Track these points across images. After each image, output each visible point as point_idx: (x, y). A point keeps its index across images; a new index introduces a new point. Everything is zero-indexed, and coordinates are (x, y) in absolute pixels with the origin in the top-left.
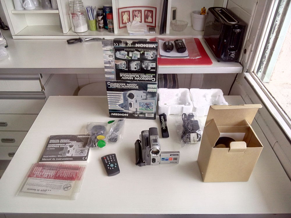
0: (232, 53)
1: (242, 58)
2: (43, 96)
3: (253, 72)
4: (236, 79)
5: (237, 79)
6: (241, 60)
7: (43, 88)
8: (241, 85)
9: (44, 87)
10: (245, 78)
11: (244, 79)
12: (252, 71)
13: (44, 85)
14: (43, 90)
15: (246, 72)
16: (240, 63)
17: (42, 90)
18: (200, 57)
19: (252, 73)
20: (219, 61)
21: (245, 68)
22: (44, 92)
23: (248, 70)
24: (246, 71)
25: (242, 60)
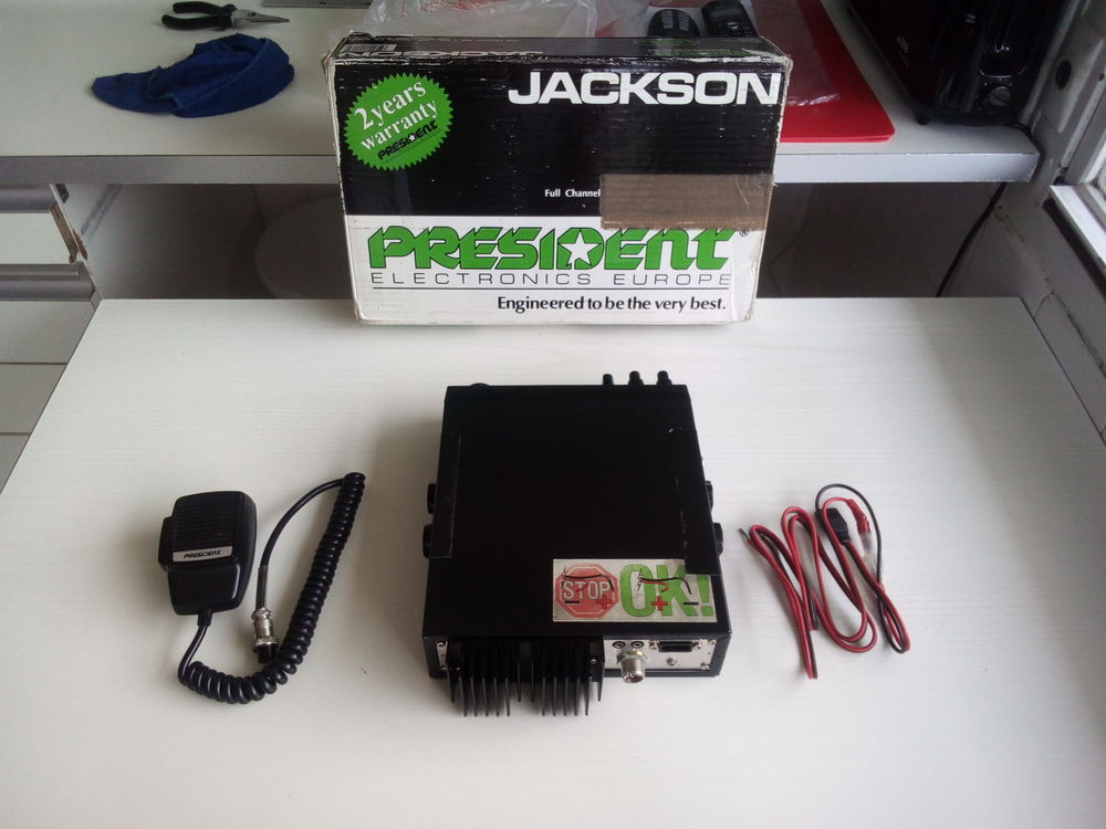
0: (997, 84)
1: (1038, 107)
2: (82, 285)
3: (1095, 184)
4: (998, 205)
5: (1001, 207)
6: (1033, 116)
7: (74, 245)
8: (1023, 240)
9: (80, 243)
10: (1053, 209)
11: (1045, 215)
12: (1091, 176)
13: (83, 232)
14: (80, 257)
15: (1060, 181)
16: (1026, 130)
17: (72, 259)
18: (832, 97)
19: (1091, 190)
20: (922, 120)
21: (1051, 161)
22: (81, 265)
23: (1066, 169)
24: (1057, 173)
25: (1038, 117)
